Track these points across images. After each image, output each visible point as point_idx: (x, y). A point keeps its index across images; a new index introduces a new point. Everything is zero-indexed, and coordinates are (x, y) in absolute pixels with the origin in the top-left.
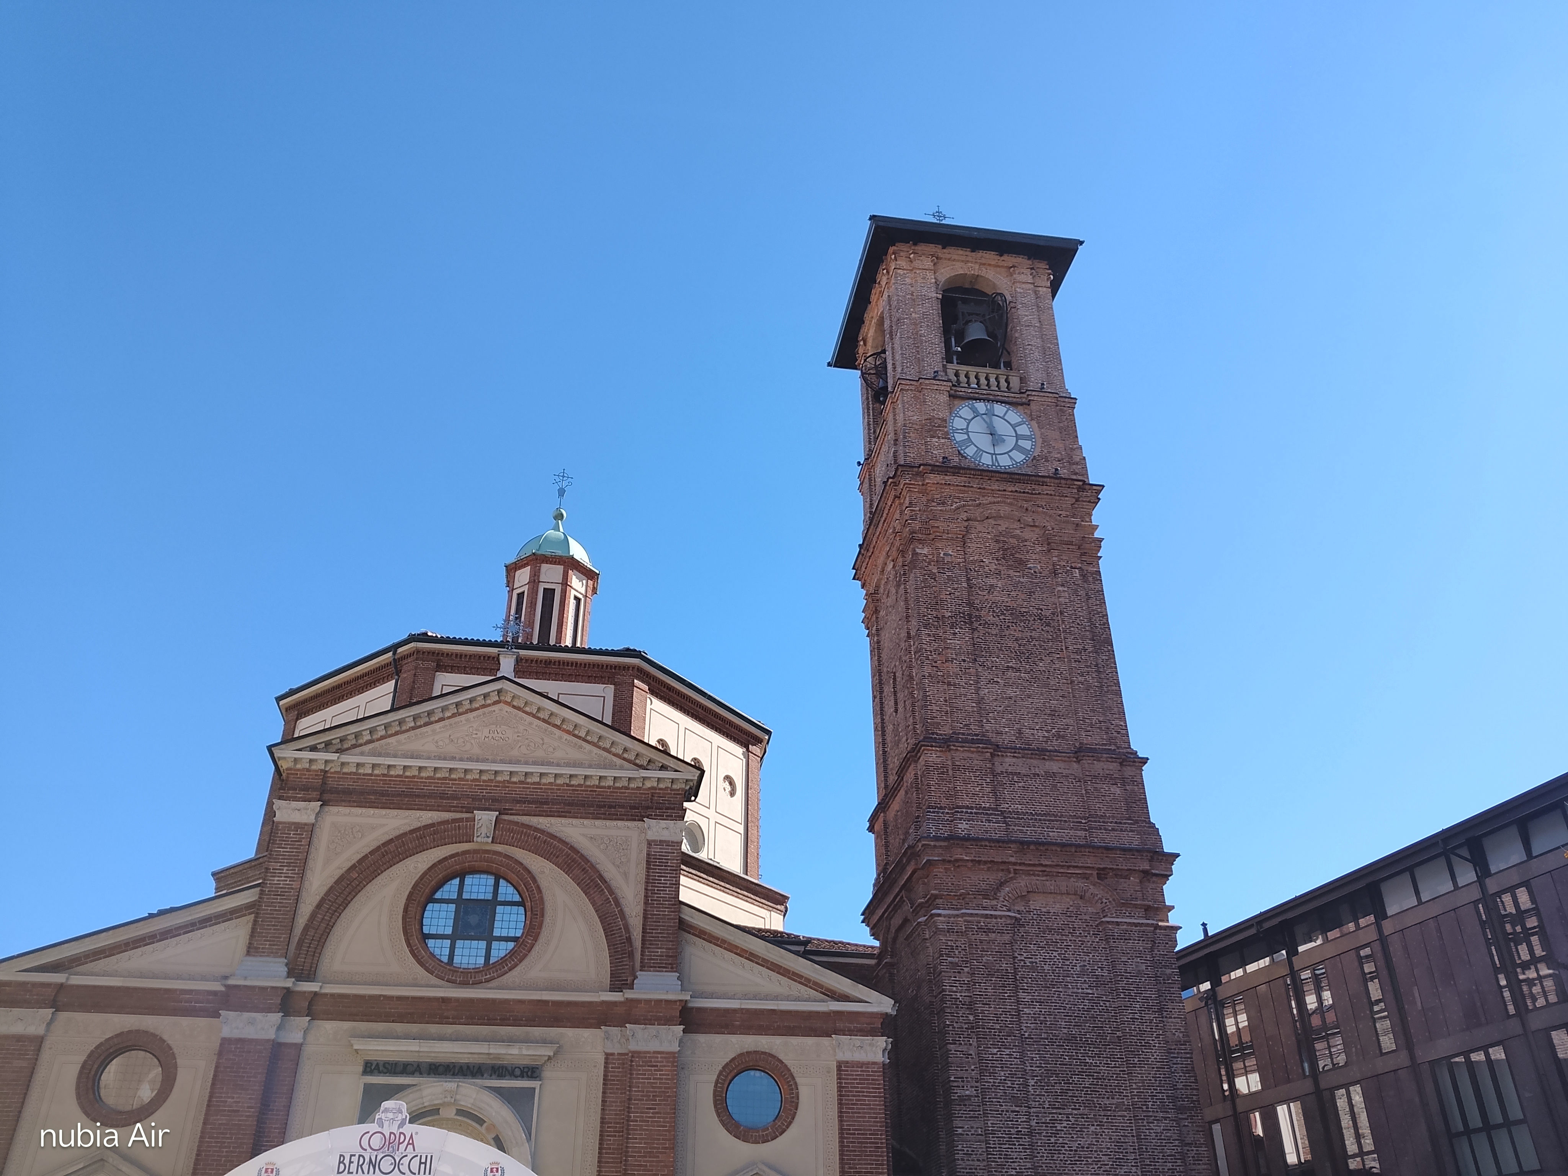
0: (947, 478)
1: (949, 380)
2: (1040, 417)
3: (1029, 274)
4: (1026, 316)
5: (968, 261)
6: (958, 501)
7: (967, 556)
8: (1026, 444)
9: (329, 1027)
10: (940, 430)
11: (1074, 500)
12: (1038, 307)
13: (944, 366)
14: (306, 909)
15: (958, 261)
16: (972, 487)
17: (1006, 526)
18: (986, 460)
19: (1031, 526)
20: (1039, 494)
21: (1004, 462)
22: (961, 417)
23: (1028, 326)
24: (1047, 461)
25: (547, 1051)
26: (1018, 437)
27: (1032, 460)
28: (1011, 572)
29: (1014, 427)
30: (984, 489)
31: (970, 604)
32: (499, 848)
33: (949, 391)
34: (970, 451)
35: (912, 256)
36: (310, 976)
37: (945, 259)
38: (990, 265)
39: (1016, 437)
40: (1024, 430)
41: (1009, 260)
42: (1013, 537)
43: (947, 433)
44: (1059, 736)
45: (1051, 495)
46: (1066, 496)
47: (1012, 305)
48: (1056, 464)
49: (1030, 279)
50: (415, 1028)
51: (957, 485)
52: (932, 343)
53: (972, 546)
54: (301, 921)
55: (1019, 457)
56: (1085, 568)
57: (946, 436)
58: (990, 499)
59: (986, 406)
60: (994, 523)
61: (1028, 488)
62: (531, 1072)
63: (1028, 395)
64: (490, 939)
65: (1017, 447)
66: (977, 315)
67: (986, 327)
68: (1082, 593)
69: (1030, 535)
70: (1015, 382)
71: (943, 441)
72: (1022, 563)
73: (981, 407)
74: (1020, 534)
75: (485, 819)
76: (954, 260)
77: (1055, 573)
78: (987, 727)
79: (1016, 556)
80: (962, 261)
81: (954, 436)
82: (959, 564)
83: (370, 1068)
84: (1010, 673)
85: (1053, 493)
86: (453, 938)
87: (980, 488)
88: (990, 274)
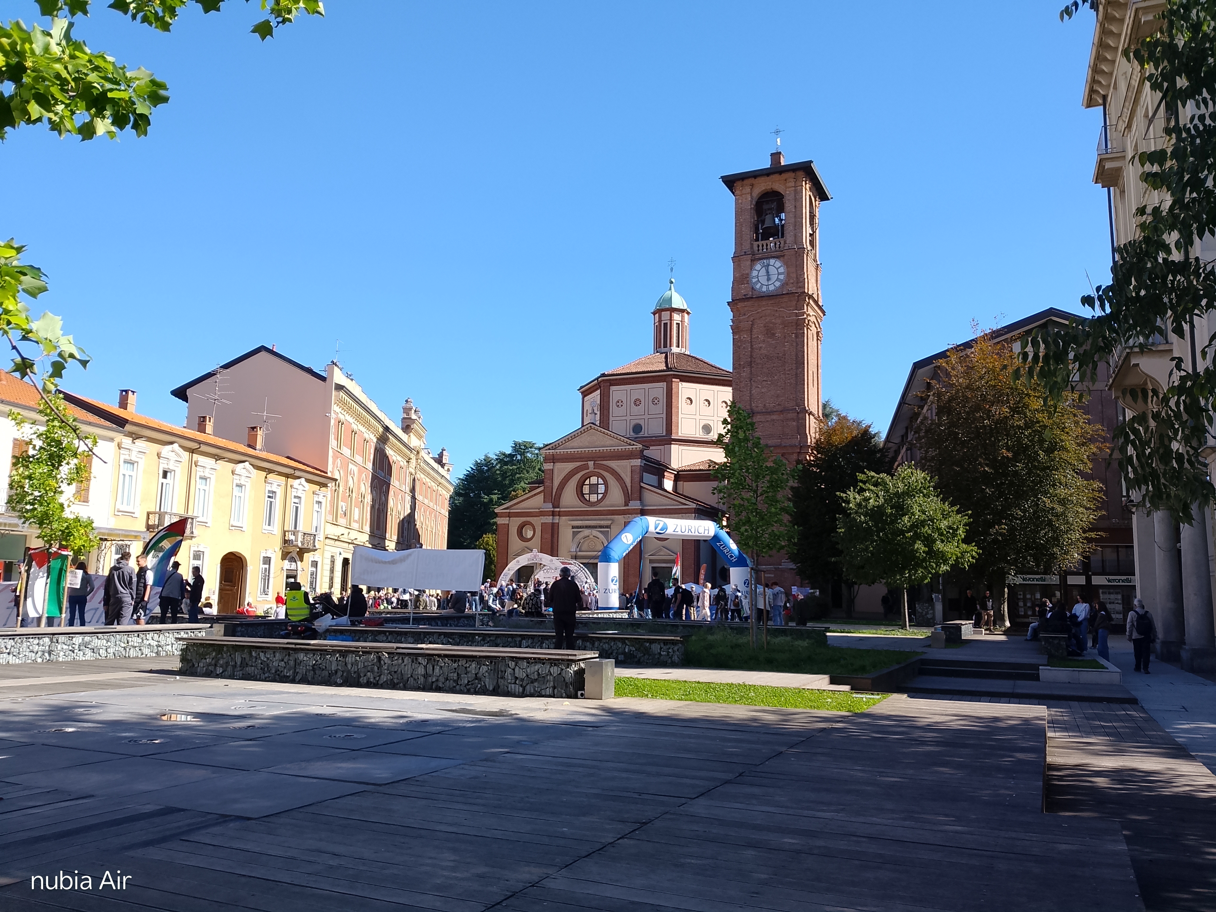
0: (745, 303)
1: (751, 253)
2: (789, 262)
3: (794, 182)
5: (767, 182)
6: (750, 312)
8: (782, 277)
9: (564, 518)
10: (745, 280)
14: (554, 491)
15: (762, 183)
16: (755, 305)
17: (769, 319)
18: (764, 289)
20: (781, 302)
21: (772, 288)
22: (756, 270)
24: (789, 284)
25: (610, 522)
26: (779, 274)
27: (783, 285)
28: (769, 340)
29: (777, 269)
31: (751, 356)
32: (596, 470)
33: (751, 259)
34: (758, 286)
36: (558, 507)
37: (757, 184)
38: (776, 181)
40: (781, 270)
41: (785, 176)
42: (771, 323)
44: (779, 405)
46: (792, 301)
47: (785, 201)
48: (791, 285)
49: (793, 184)
50: (582, 517)
51: (750, 306)
53: (755, 331)
54: (554, 494)
55: (778, 284)
58: (762, 309)
59: (767, 262)
60: (764, 319)
61: (779, 300)
62: (607, 527)
63: (786, 252)
64: (598, 494)
66: (771, 209)
68: (795, 344)
69: (779, 321)
70: (782, 244)
71: (746, 285)
72: (774, 334)
73: (765, 262)
74: (774, 321)
75: (591, 463)
77: (785, 337)
78: (753, 405)
79: (771, 332)
80: (764, 183)
81: (752, 281)
82: (748, 341)
83: (573, 527)
84: (764, 383)
85: (787, 301)
86: (589, 494)
87: (760, 304)
88: (776, 184)
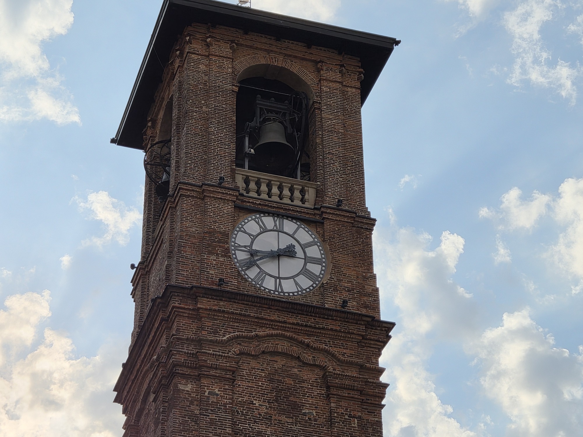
0: (222, 303)
1: (236, 189)
2: (333, 238)
3: (337, 71)
4: (330, 119)
5: (271, 51)
6: (231, 330)
7: (235, 396)
8: (316, 269)
10: (220, 247)
11: (361, 338)
12: (344, 109)
13: (233, 171)
15: (261, 49)
16: (249, 316)
17: (283, 363)
18: (269, 284)
19: (311, 365)
20: (323, 329)
22: (245, 232)
23: (331, 131)
24: (336, 290)
26: (307, 259)
27: (320, 287)
28: (283, 418)
29: (303, 247)
30: (262, 319)
33: (234, 202)
34: (252, 274)
35: (209, 40)
37: (247, 46)
38: (296, 57)
39: (305, 259)
40: (314, 252)
41: (317, 53)
42: (290, 376)
43: (227, 250)
45: (336, 331)
46: (353, 334)
47: (316, 106)
48: (345, 295)
51: (232, 313)
52: (222, 143)
55: (305, 283)
56: (365, 417)
57: (227, 253)
58: (268, 332)
59: (275, 222)
60: (269, 358)
61: (311, 321)
63: (322, 212)
65: (304, 272)
66: (277, 113)
67: (286, 128)
69: (309, 375)
70: (311, 195)
71: (221, 259)
72: (296, 407)
73: (269, 221)
74: (298, 373)
76: (256, 48)
79: (290, 399)
80: (266, 50)
81: (235, 254)
82: (225, 405)
85: (338, 329)
87: (257, 318)
88: (295, 68)
